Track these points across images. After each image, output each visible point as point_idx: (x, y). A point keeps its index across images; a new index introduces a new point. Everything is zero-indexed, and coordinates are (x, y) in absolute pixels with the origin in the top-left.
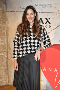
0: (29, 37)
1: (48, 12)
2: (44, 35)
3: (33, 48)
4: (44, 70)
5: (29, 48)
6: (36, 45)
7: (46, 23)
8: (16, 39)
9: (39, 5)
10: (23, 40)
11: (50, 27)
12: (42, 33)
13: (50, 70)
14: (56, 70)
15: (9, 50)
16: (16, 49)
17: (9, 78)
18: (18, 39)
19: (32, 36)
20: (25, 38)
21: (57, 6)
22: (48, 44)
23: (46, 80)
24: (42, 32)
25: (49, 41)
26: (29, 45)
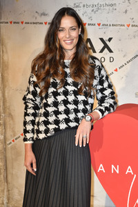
0: (63, 89)
1: (106, 23)
2: (101, 82)
3: (72, 116)
4: (100, 169)
5: (62, 117)
6: (81, 107)
7: (101, 51)
8: (29, 92)
9: (84, 6)
10: (47, 97)
11: (112, 60)
12: (95, 78)
13: (115, 169)
14: (129, 170)
15: (8, 119)
16: (29, 119)
17: (8, 191)
18: (34, 94)
19: (69, 85)
20: (51, 90)
21: (128, 9)
22: (111, 105)
23: (104, 193)
24: (96, 73)
25: (113, 98)
26: (62, 108)
